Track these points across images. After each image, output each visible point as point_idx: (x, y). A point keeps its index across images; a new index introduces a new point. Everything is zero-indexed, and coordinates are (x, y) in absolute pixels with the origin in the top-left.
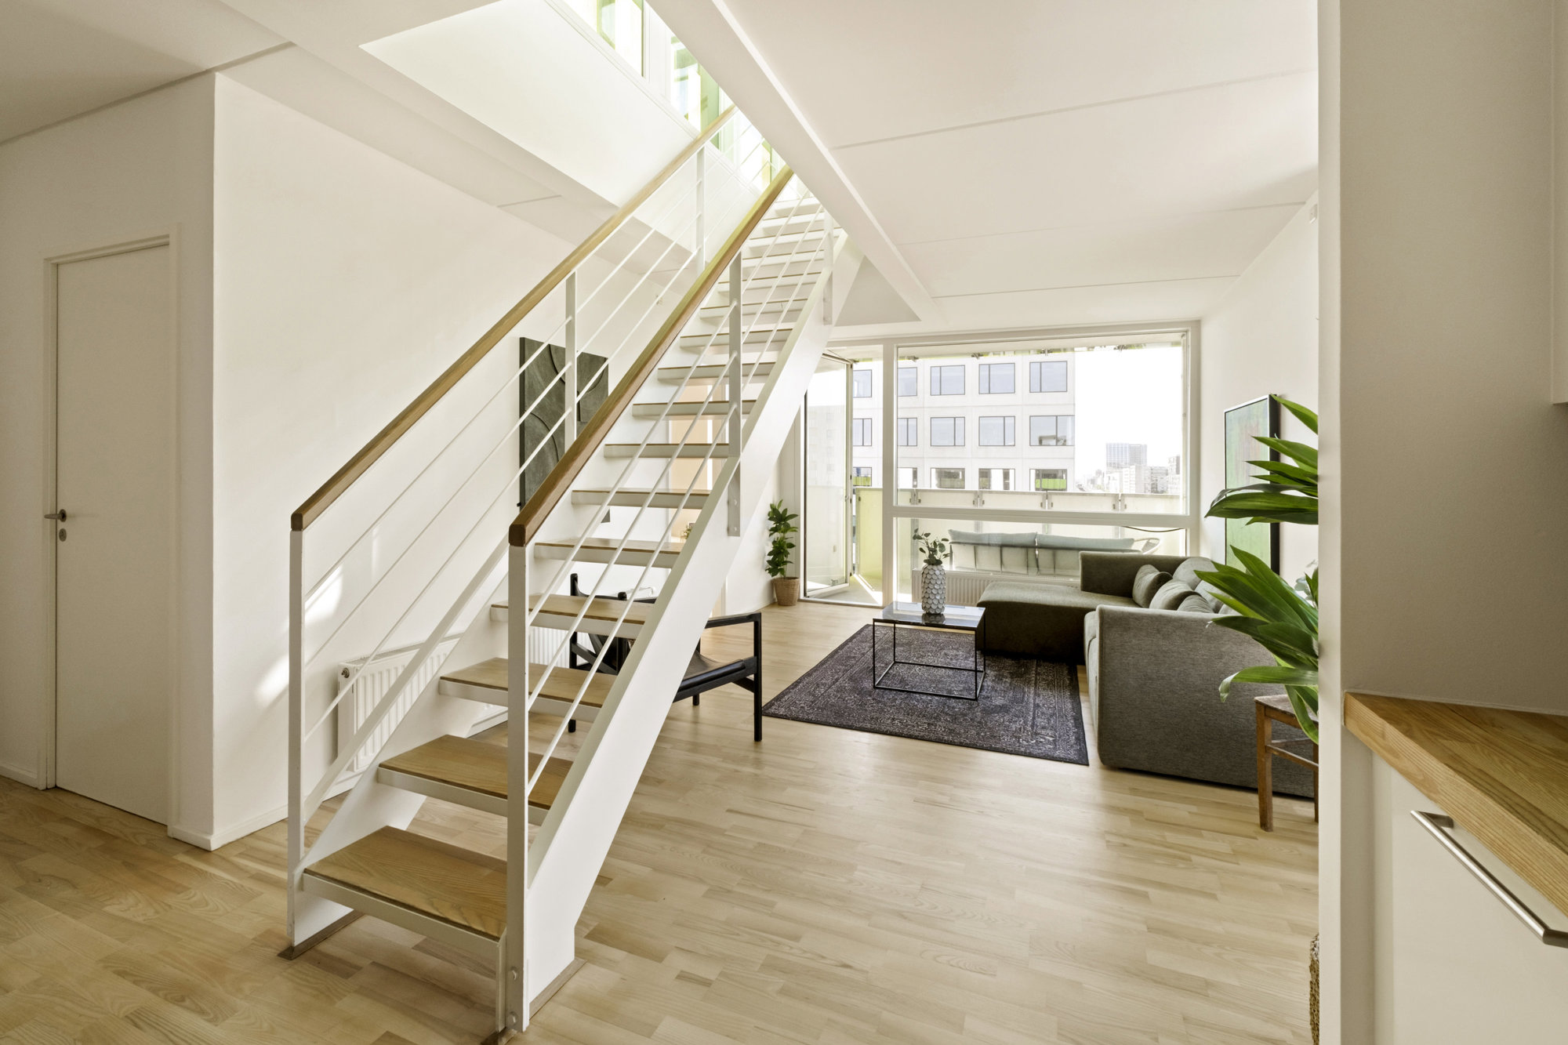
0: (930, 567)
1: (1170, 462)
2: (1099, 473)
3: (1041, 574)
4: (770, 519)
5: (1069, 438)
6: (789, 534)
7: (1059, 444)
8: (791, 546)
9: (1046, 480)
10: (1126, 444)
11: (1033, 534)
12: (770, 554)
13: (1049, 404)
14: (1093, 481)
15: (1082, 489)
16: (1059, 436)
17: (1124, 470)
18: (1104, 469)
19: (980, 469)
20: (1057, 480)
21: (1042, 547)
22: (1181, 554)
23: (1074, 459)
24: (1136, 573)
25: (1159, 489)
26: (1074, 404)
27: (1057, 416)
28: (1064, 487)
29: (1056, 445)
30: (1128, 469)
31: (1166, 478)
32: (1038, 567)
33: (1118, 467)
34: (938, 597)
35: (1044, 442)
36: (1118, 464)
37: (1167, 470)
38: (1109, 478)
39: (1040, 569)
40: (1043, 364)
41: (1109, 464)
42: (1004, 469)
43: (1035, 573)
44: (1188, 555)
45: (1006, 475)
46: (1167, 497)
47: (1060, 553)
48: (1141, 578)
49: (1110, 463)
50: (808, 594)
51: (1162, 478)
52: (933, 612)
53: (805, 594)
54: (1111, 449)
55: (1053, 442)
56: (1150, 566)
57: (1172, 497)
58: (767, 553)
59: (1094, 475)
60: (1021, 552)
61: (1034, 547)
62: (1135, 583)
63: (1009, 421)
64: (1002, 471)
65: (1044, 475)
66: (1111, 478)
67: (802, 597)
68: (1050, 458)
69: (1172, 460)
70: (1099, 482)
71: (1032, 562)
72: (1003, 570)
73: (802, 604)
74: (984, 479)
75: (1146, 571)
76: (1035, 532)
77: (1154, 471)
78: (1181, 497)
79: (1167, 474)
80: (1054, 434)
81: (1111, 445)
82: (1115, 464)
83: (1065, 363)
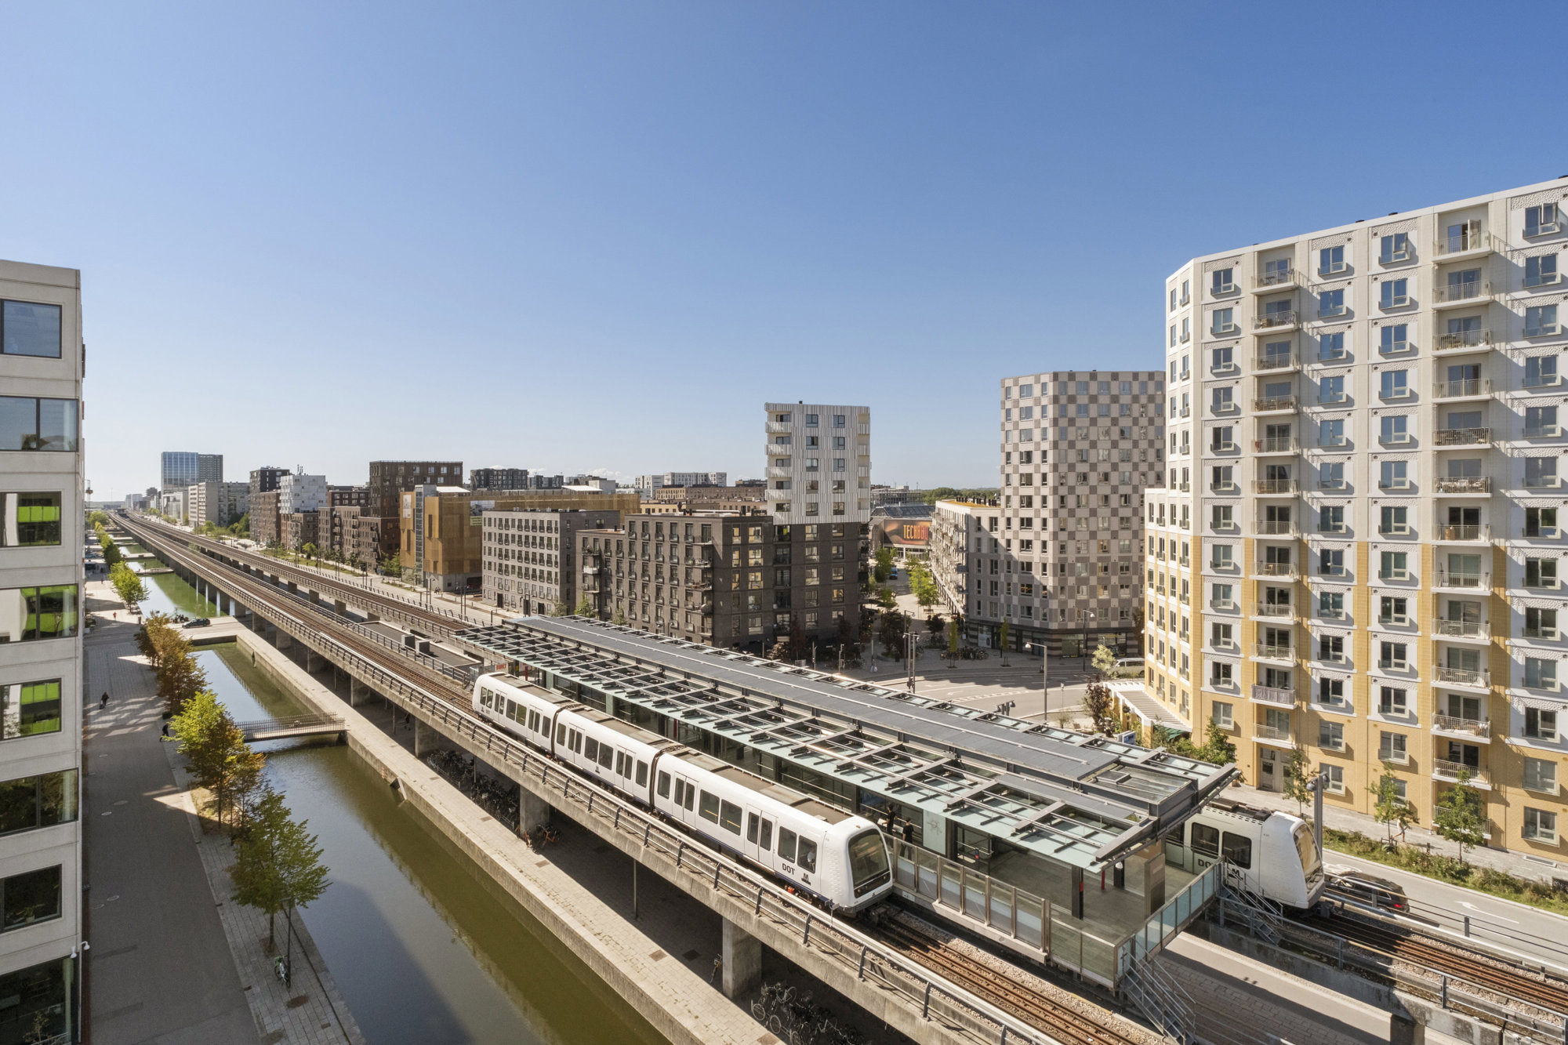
1: (252, 476)
2: (152, 492)
5: (67, 440)
7: (47, 447)
10: (193, 454)
13: (22, 375)
14: (143, 504)
16: (42, 436)
17: (190, 487)
18: (160, 488)
26: (81, 380)
27: (38, 399)
29: (40, 450)
30: (195, 486)
31: (247, 497)
33: (182, 485)
36: (181, 480)
37: (249, 487)
38: (168, 498)
41: (167, 481)
49: (170, 480)
51: (242, 498)
54: (170, 460)
59: (144, 495)
66: (172, 499)
70: (152, 504)
77: (232, 489)
79: (249, 492)
80: (34, 432)
81: (170, 454)
82: (176, 480)
83: (58, 310)
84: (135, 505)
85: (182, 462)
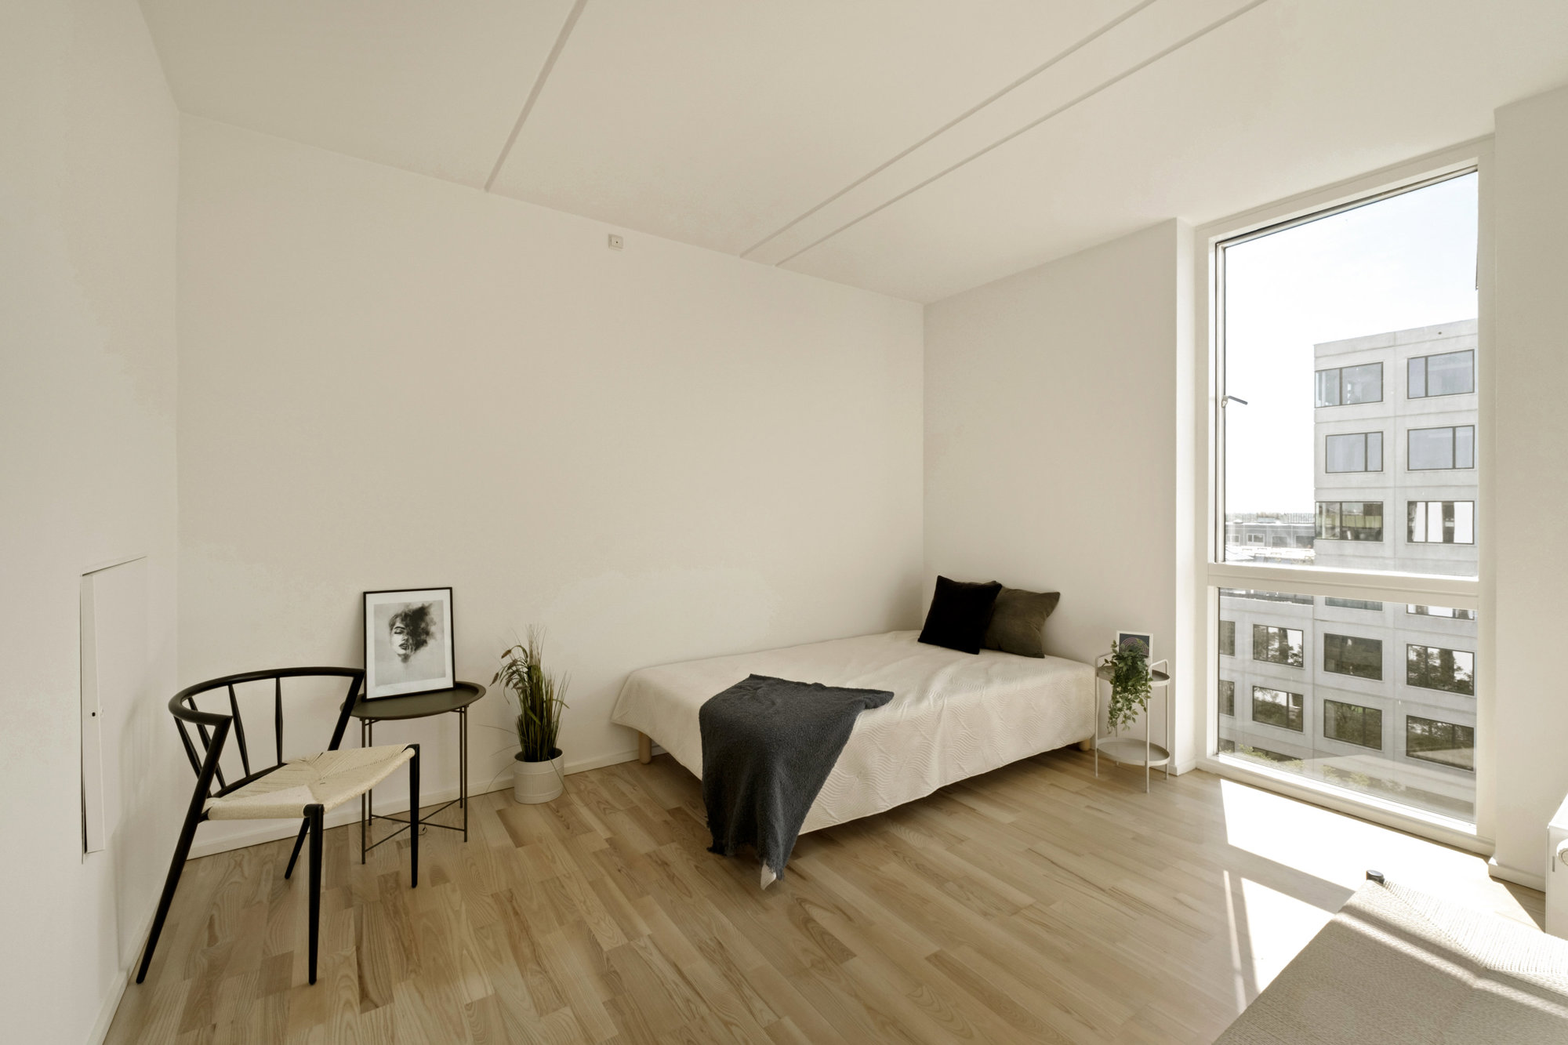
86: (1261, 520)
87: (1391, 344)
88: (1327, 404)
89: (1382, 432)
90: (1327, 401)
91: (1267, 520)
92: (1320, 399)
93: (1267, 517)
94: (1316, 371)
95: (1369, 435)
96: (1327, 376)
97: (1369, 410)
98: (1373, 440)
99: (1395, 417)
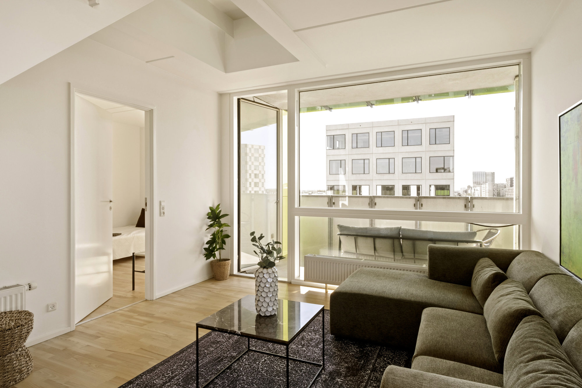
0: (261, 270)
1: (507, 181)
2: (469, 187)
3: (404, 258)
4: (208, 218)
5: (451, 169)
6: (224, 228)
7: (446, 171)
8: (228, 236)
9: (439, 191)
10: (483, 172)
11: (398, 228)
12: (207, 243)
13: (440, 150)
14: (466, 192)
15: (460, 195)
16: (445, 168)
17: (482, 185)
18: (472, 185)
19: (403, 185)
20: (446, 191)
21: (405, 238)
22: (515, 247)
23: (454, 179)
24: (475, 265)
25: (501, 195)
26: (454, 150)
27: (444, 157)
28: (448, 194)
29: (444, 172)
30: (485, 185)
31: (505, 189)
32: (402, 252)
33: (479, 184)
34: (267, 300)
35: (438, 171)
36: (479, 183)
37: (505, 185)
38: (475, 189)
39: (404, 254)
40: (436, 129)
41: (475, 183)
42: (417, 185)
43: (400, 258)
44: (521, 249)
45: (418, 188)
46: (503, 199)
47: (418, 243)
48: (479, 271)
49: (475, 182)
50: (242, 270)
51: (503, 189)
52: (263, 315)
53: (239, 270)
54: (475, 174)
55: (443, 171)
56: (487, 259)
57: (507, 199)
58: (205, 243)
59: (466, 188)
60: (388, 242)
61: (399, 238)
62: (473, 276)
63: (418, 160)
64: (416, 186)
65: (439, 188)
66: (476, 190)
67: (235, 272)
68: (441, 179)
69: (508, 180)
70: (469, 192)
71: (398, 249)
72: (376, 254)
73: (236, 278)
74: (405, 191)
75: (484, 264)
76: (399, 226)
77: (498, 186)
78: (514, 199)
79: (505, 187)
80: (443, 167)
81: (475, 173)
82: (477, 182)
83: (449, 129)
84: (463, 192)
85: (481, 175)
86: (319, 192)
87: (348, 128)
88: (330, 148)
89: (345, 160)
90: (330, 147)
91: (321, 193)
92: (328, 146)
93: (321, 191)
94: (327, 136)
95: (342, 161)
96: (330, 137)
97: (342, 152)
98: (343, 162)
99: (349, 154)
